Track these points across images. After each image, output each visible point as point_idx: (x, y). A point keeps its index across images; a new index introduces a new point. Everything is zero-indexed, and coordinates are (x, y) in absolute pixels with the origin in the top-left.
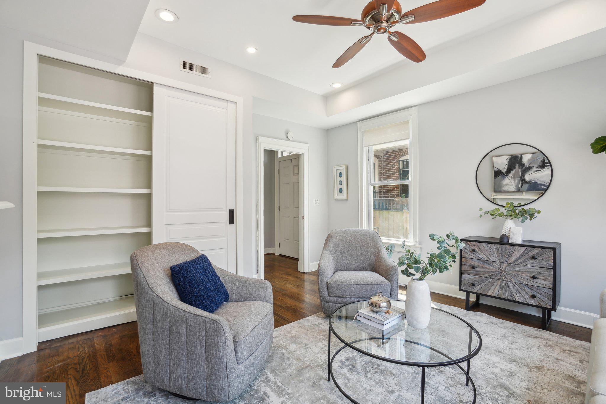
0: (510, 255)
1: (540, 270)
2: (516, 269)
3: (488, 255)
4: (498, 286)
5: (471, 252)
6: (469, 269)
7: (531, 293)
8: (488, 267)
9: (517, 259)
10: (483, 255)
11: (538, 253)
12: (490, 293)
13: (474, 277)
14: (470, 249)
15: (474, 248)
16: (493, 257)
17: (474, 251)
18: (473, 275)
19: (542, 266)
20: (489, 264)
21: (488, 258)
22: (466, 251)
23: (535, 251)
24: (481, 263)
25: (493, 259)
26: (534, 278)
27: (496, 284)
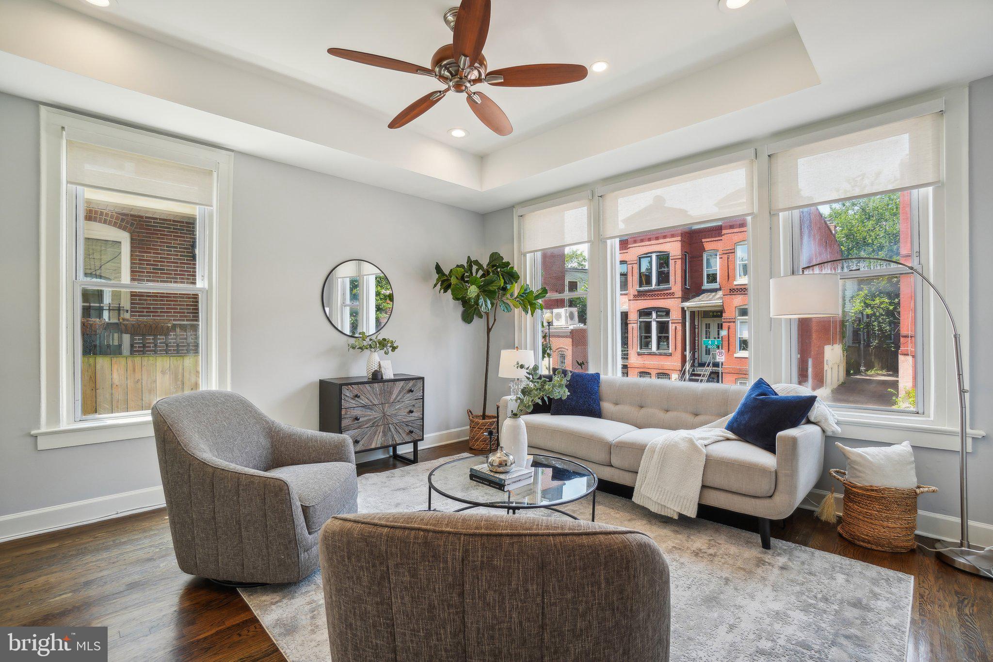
0: (391, 393)
1: (414, 402)
2: (396, 408)
3: (371, 398)
4: (381, 434)
5: (352, 399)
6: (350, 423)
7: (407, 429)
8: (371, 413)
9: (397, 396)
10: (366, 400)
11: (412, 386)
12: (373, 446)
13: (356, 430)
14: (351, 395)
15: (356, 392)
16: (376, 399)
17: (357, 396)
18: (356, 429)
19: (415, 398)
20: (371, 409)
21: (371, 402)
22: (347, 398)
23: (411, 383)
24: (364, 410)
25: (376, 402)
26: (411, 412)
27: (378, 431)
